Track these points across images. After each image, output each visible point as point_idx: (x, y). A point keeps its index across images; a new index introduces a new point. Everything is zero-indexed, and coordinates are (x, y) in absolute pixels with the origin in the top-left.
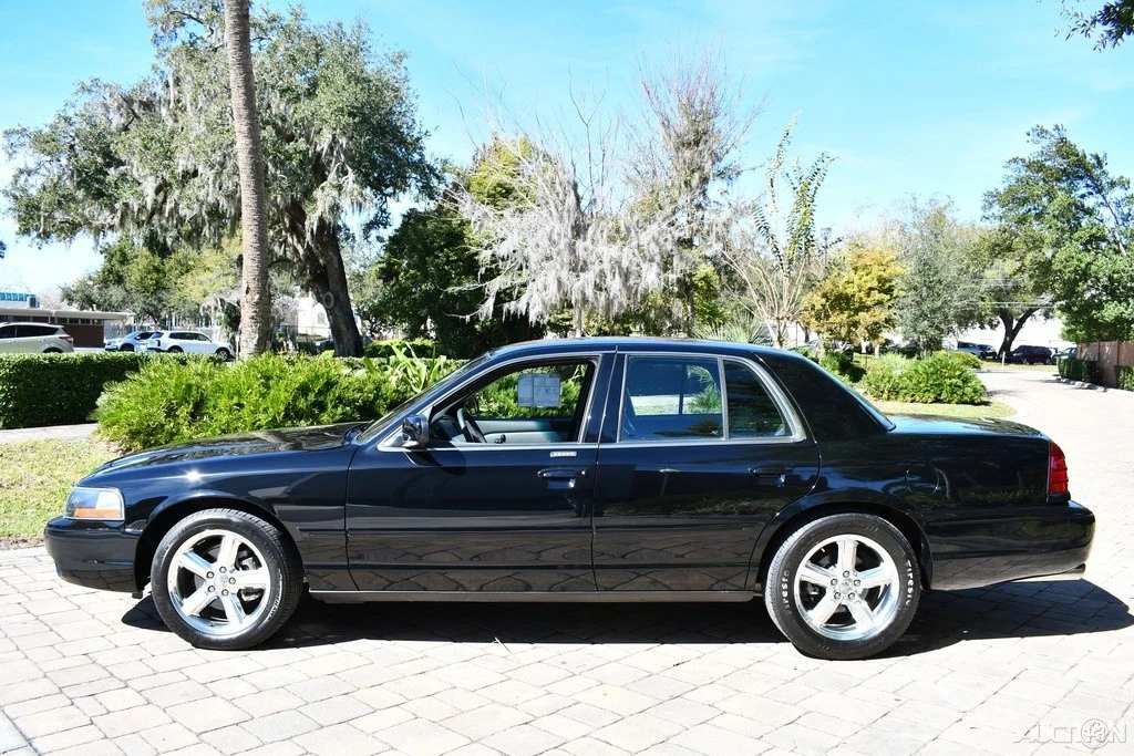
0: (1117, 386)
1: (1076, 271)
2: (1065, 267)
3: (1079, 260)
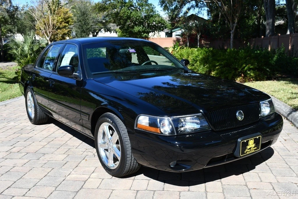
1: (127, 16)
2: (124, 15)
3: (128, 13)
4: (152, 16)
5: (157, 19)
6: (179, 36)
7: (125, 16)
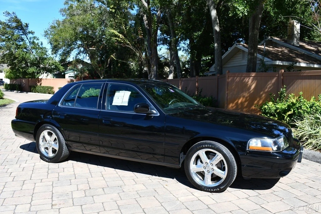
0: (30, 92)
1: (22, 58)
2: (19, 56)
3: (23, 54)
4: (46, 59)
5: (50, 61)
6: (72, 78)
7: (20, 58)
